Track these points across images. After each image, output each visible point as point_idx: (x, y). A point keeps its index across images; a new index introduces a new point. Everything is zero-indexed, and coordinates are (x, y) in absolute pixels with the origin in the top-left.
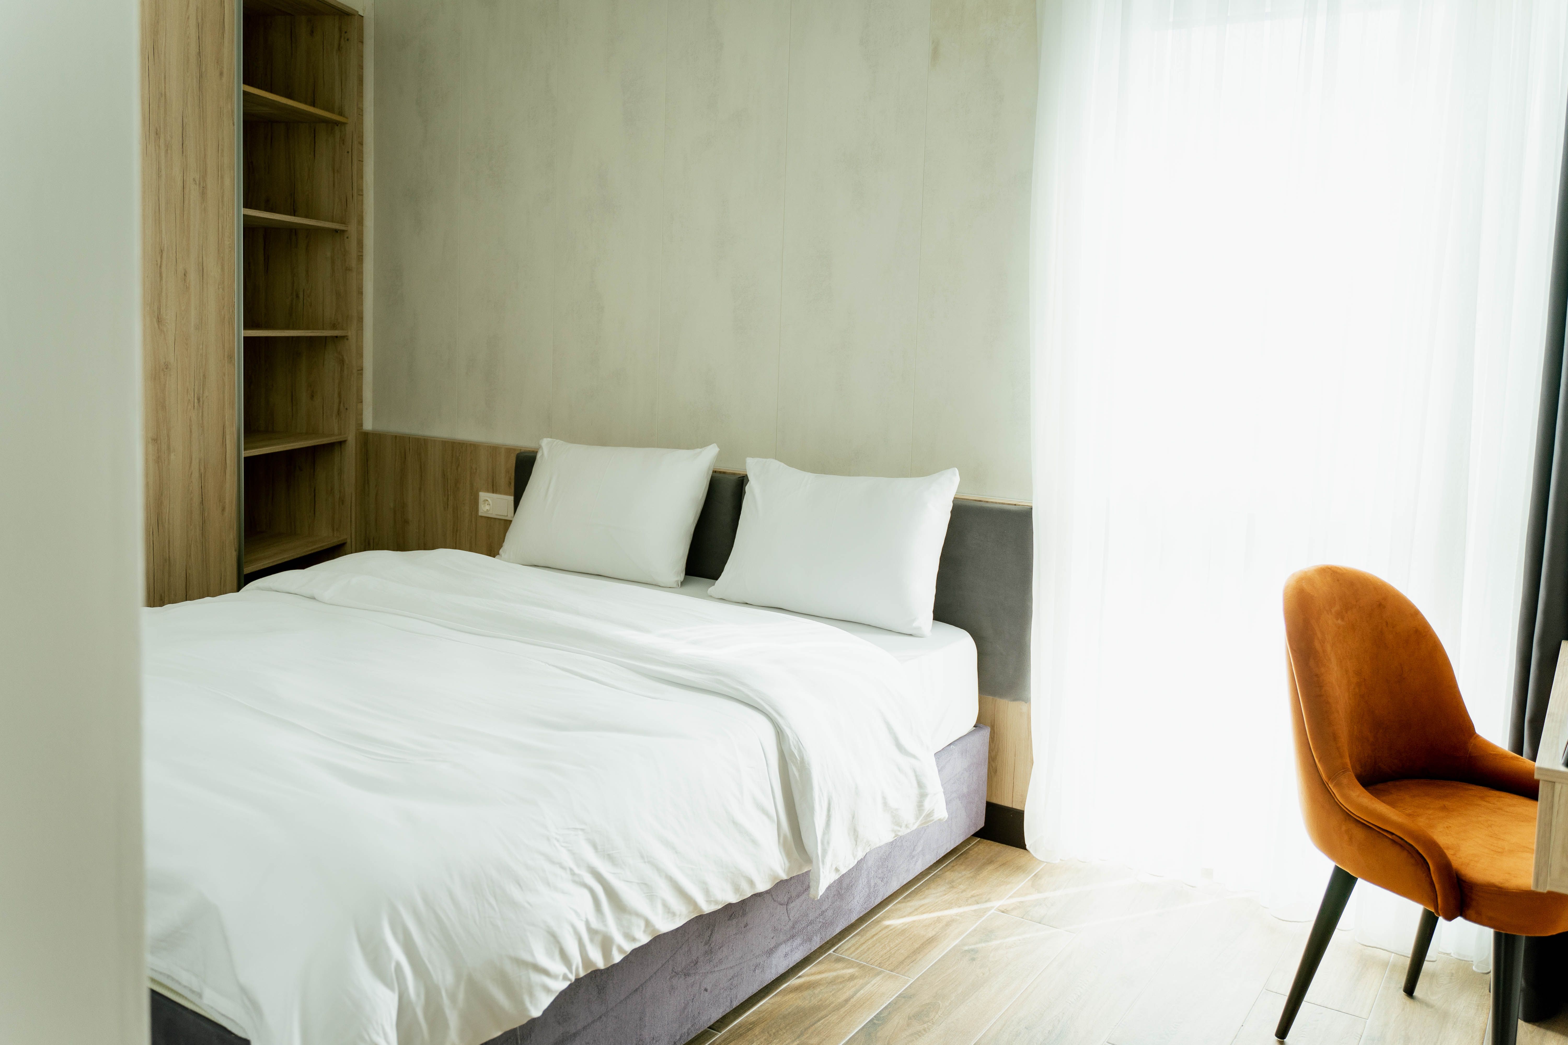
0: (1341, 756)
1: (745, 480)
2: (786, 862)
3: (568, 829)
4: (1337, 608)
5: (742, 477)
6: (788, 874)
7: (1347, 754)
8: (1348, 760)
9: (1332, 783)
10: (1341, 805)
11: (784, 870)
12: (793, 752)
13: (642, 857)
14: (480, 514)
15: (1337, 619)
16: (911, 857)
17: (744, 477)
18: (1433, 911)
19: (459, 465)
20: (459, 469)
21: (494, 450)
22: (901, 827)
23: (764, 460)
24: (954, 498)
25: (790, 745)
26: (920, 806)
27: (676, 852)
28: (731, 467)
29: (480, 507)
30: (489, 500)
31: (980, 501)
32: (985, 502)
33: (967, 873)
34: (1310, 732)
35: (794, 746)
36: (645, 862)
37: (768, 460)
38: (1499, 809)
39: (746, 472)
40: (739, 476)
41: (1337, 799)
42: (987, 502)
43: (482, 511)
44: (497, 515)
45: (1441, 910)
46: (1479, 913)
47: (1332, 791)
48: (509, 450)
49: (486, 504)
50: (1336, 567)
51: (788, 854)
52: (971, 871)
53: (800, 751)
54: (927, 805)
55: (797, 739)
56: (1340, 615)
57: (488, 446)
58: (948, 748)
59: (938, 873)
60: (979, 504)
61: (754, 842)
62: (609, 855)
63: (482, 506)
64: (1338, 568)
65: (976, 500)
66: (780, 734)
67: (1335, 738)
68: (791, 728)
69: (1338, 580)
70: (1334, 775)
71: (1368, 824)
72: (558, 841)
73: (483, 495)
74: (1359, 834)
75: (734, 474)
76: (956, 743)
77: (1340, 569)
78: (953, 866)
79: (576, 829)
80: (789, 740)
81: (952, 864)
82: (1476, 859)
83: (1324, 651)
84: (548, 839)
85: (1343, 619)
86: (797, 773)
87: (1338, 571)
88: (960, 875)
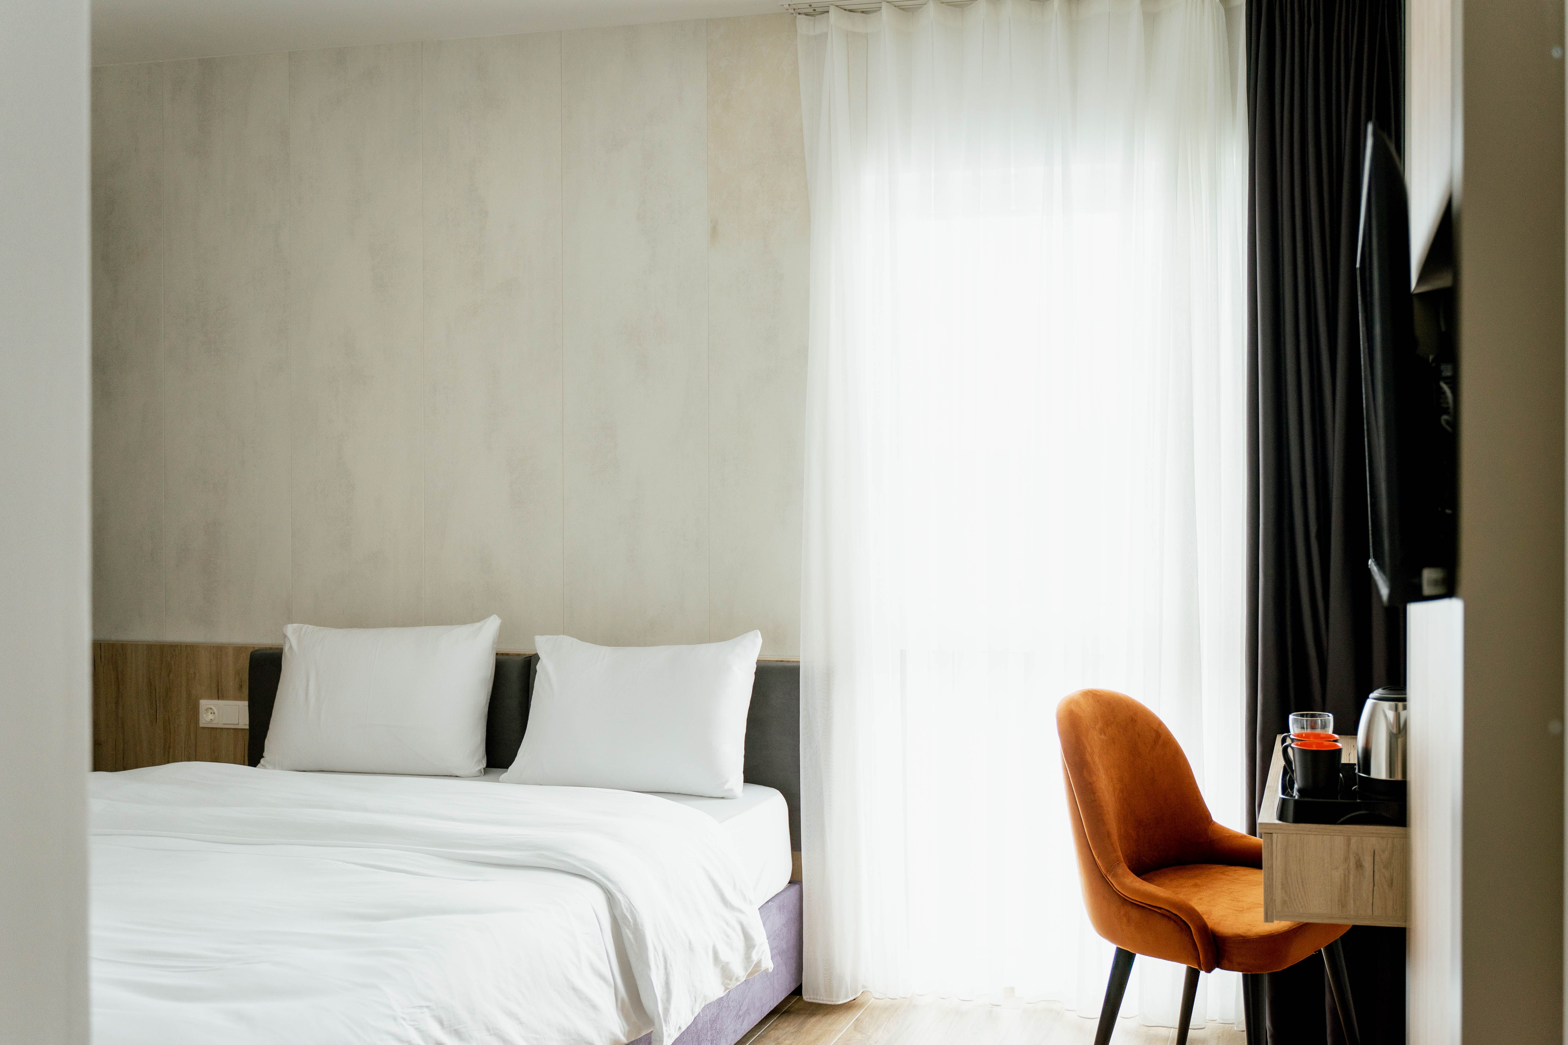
0: (1115, 851)
1: (533, 660)
2: (626, 1026)
3: (414, 1007)
4: (1100, 725)
5: (529, 657)
6: (627, 1038)
7: (1119, 849)
8: (1120, 854)
9: (1110, 874)
10: (1119, 893)
11: (624, 1033)
12: (625, 915)
13: (488, 1030)
14: (201, 725)
15: (1101, 734)
16: (738, 1017)
17: (531, 657)
18: (1197, 968)
19: (170, 671)
20: (171, 675)
21: (218, 650)
22: (731, 980)
23: (555, 637)
24: (758, 660)
25: (622, 909)
26: (748, 957)
27: (521, 1023)
28: (518, 647)
29: (200, 717)
30: (213, 708)
31: (782, 661)
32: (787, 661)
33: (791, 1029)
34: (1089, 836)
35: (626, 909)
36: (491, 1035)
37: (559, 636)
38: (1236, 879)
39: (536, 650)
40: (526, 657)
41: (1115, 888)
42: (789, 661)
43: (205, 722)
44: (224, 724)
45: (1203, 965)
46: (1231, 961)
47: (1111, 882)
48: (239, 649)
49: (210, 713)
50: (1095, 690)
51: (626, 1017)
52: (795, 1026)
53: (632, 914)
54: (755, 957)
55: (628, 902)
56: (1102, 731)
57: (211, 647)
58: (767, 904)
59: (763, 1033)
60: (780, 664)
61: (594, 1007)
62: (455, 1030)
63: (205, 715)
64: (1097, 691)
65: (777, 661)
66: (611, 900)
67: (1109, 835)
68: (621, 892)
69: (1098, 701)
70: (1111, 867)
71: (1141, 904)
72: (404, 1019)
73: (204, 703)
74: (1135, 914)
75: (519, 655)
76: (774, 899)
77: (1099, 692)
78: (776, 1025)
79: (421, 1007)
80: (620, 904)
81: (775, 1024)
82: (1225, 918)
83: (1094, 762)
84: (395, 1019)
85: (1105, 734)
86: (631, 936)
87: (1098, 693)
88: (784, 1032)
